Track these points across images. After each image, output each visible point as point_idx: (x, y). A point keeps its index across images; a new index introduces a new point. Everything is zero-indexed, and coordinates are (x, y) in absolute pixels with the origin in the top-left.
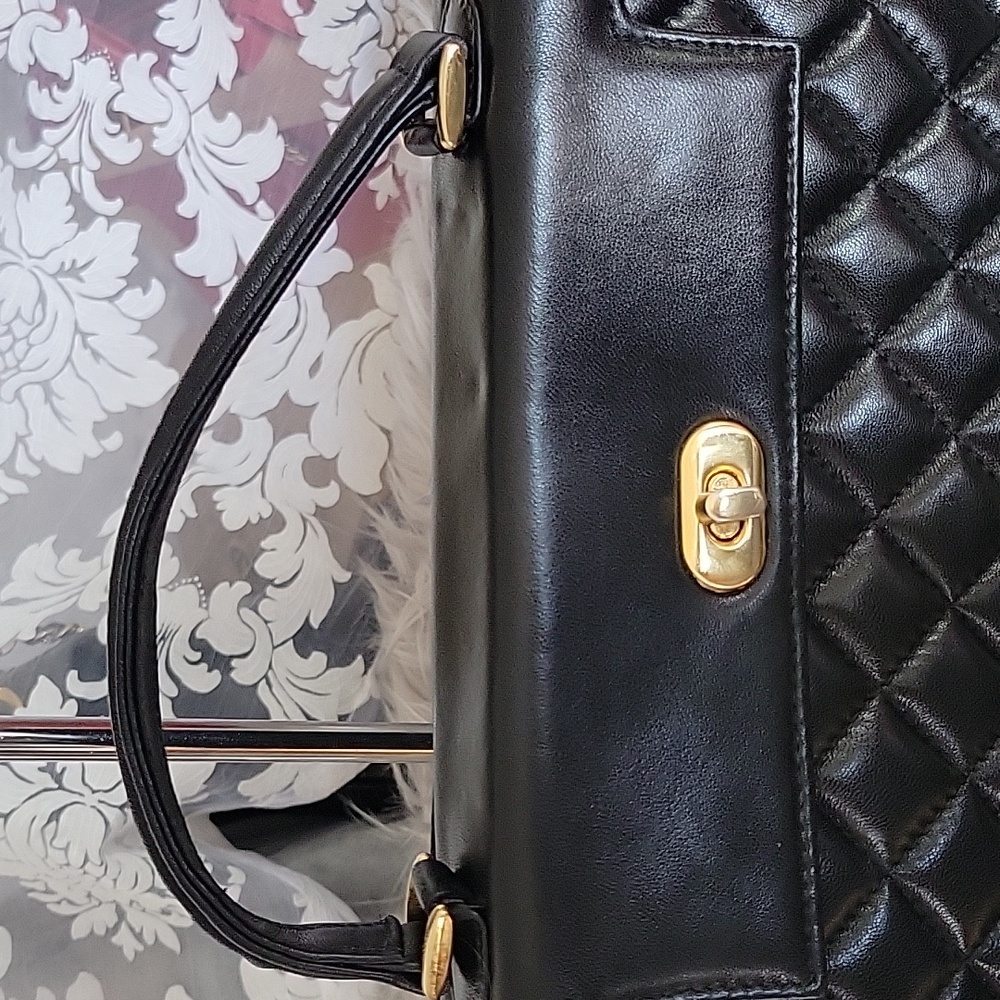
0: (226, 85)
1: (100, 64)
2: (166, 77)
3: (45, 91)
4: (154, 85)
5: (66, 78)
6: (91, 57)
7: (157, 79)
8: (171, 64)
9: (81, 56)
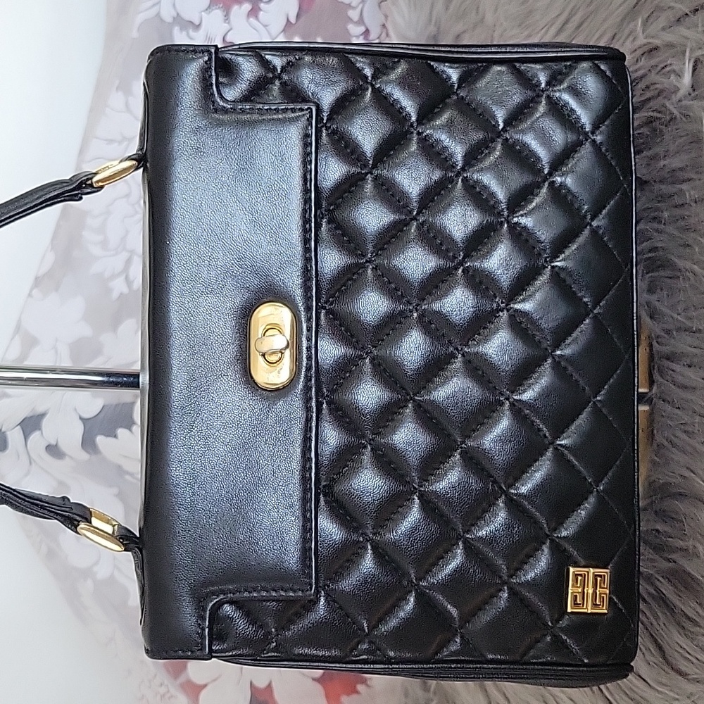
0: (293, 20)
1: (218, 13)
2: (257, 18)
3: (184, 33)
4: (250, 24)
5: (197, 24)
6: (213, 10)
7: (251, 19)
8: (260, 9)
9: (207, 10)
